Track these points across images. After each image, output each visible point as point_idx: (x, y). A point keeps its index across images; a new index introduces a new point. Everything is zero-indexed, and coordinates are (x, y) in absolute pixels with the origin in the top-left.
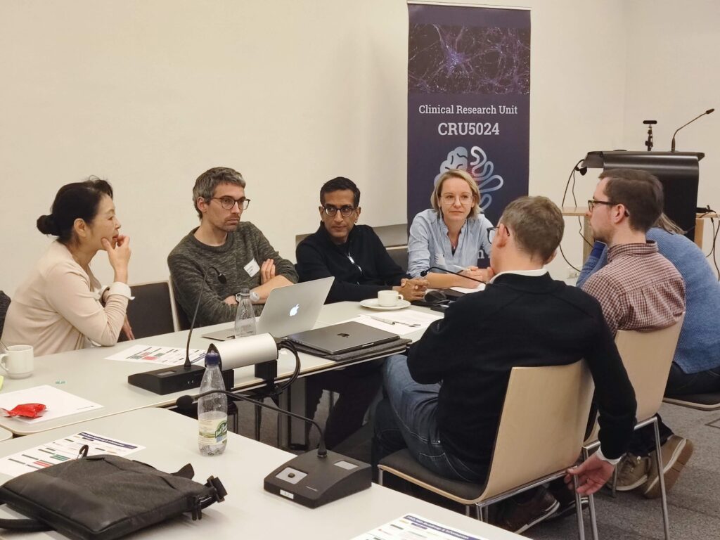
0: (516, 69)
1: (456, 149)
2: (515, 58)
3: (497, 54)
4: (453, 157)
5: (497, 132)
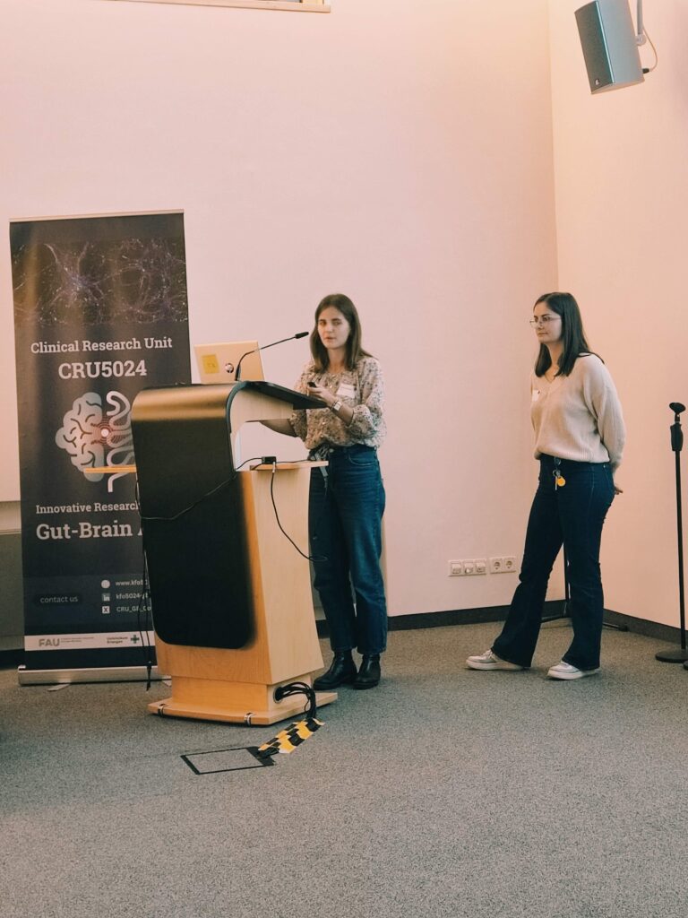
0: (166, 290)
1: (84, 396)
2: (164, 277)
3: (138, 273)
4: (80, 406)
5: (143, 372)
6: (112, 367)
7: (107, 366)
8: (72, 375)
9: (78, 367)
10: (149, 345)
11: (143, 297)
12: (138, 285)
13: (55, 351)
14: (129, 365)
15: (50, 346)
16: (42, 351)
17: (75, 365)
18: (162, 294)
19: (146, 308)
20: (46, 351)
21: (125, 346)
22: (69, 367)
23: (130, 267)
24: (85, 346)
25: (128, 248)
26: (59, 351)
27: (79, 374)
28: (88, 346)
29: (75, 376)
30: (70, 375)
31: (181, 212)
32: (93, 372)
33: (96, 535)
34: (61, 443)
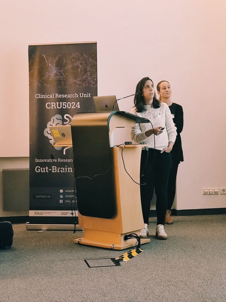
0: (89, 74)
1: (56, 116)
2: (88, 68)
3: (78, 67)
4: (54, 119)
5: (79, 107)
6: (67, 105)
7: (64, 104)
8: (51, 107)
9: (53, 104)
10: (82, 96)
11: (80, 76)
12: (78, 72)
13: (44, 97)
14: (73, 104)
15: (43, 96)
16: (39, 97)
17: (52, 103)
18: (87, 75)
19: (80, 81)
20: (41, 97)
21: (72, 96)
22: (50, 104)
23: (75, 64)
24: (56, 96)
25: (74, 57)
26: (46, 97)
27: (53, 107)
28: (58, 96)
29: (52, 108)
30: (50, 107)
31: (96, 42)
32: (59, 106)
33: (58, 171)
34: (46, 134)
